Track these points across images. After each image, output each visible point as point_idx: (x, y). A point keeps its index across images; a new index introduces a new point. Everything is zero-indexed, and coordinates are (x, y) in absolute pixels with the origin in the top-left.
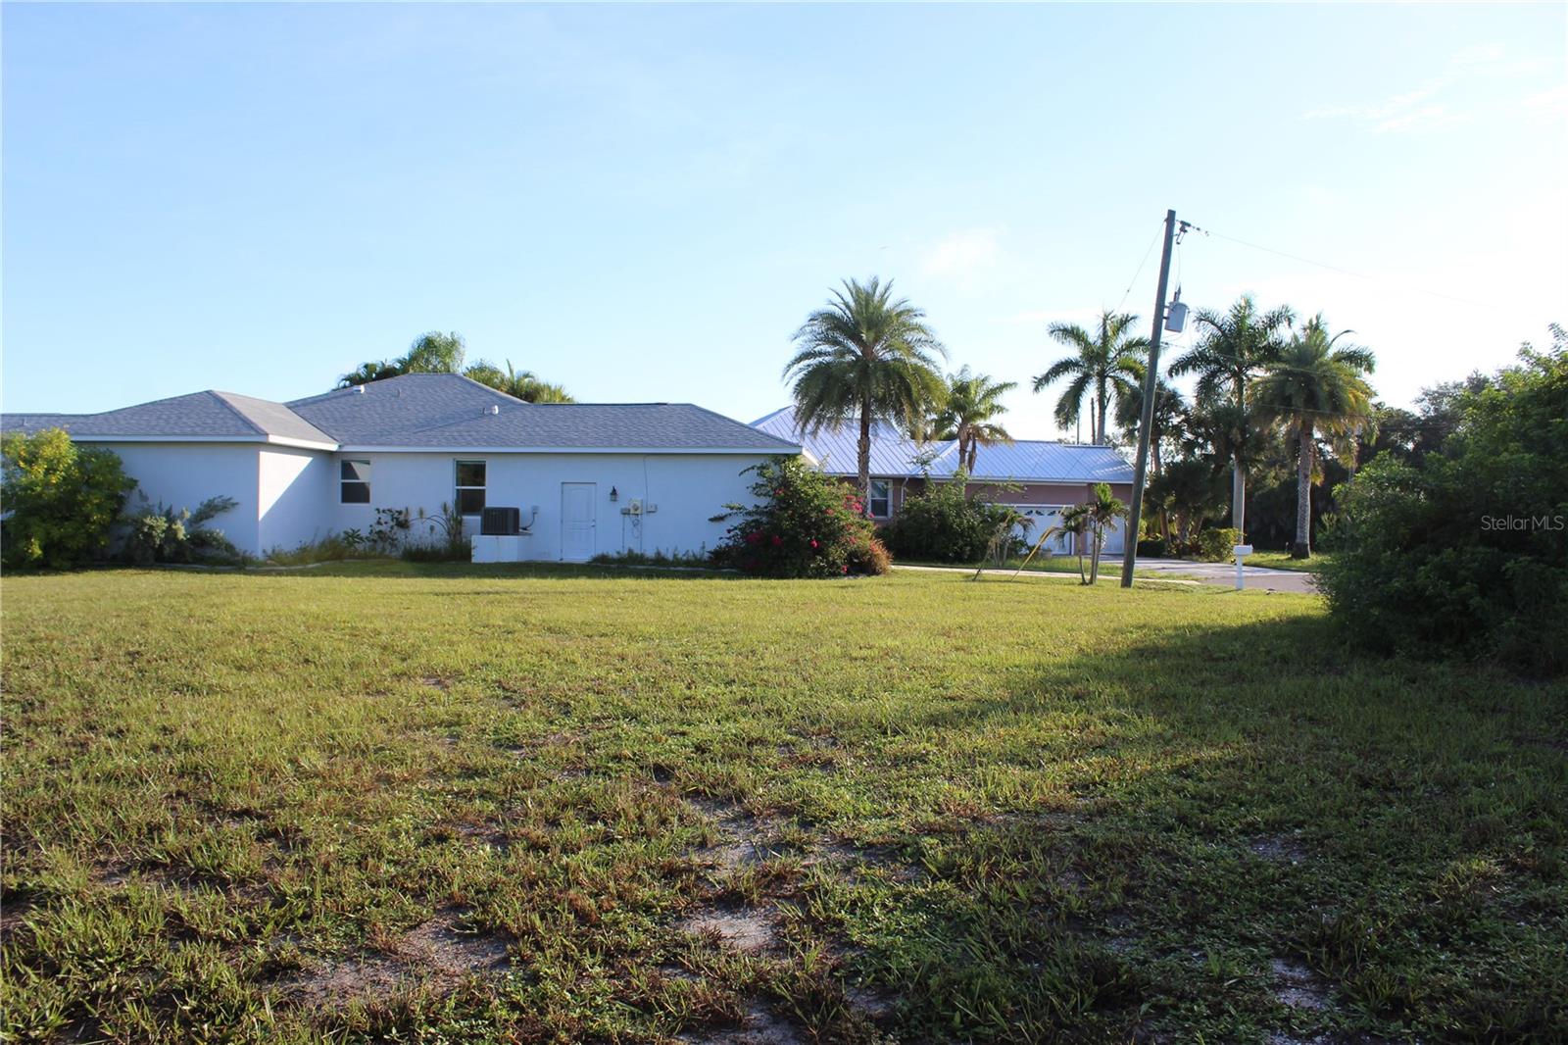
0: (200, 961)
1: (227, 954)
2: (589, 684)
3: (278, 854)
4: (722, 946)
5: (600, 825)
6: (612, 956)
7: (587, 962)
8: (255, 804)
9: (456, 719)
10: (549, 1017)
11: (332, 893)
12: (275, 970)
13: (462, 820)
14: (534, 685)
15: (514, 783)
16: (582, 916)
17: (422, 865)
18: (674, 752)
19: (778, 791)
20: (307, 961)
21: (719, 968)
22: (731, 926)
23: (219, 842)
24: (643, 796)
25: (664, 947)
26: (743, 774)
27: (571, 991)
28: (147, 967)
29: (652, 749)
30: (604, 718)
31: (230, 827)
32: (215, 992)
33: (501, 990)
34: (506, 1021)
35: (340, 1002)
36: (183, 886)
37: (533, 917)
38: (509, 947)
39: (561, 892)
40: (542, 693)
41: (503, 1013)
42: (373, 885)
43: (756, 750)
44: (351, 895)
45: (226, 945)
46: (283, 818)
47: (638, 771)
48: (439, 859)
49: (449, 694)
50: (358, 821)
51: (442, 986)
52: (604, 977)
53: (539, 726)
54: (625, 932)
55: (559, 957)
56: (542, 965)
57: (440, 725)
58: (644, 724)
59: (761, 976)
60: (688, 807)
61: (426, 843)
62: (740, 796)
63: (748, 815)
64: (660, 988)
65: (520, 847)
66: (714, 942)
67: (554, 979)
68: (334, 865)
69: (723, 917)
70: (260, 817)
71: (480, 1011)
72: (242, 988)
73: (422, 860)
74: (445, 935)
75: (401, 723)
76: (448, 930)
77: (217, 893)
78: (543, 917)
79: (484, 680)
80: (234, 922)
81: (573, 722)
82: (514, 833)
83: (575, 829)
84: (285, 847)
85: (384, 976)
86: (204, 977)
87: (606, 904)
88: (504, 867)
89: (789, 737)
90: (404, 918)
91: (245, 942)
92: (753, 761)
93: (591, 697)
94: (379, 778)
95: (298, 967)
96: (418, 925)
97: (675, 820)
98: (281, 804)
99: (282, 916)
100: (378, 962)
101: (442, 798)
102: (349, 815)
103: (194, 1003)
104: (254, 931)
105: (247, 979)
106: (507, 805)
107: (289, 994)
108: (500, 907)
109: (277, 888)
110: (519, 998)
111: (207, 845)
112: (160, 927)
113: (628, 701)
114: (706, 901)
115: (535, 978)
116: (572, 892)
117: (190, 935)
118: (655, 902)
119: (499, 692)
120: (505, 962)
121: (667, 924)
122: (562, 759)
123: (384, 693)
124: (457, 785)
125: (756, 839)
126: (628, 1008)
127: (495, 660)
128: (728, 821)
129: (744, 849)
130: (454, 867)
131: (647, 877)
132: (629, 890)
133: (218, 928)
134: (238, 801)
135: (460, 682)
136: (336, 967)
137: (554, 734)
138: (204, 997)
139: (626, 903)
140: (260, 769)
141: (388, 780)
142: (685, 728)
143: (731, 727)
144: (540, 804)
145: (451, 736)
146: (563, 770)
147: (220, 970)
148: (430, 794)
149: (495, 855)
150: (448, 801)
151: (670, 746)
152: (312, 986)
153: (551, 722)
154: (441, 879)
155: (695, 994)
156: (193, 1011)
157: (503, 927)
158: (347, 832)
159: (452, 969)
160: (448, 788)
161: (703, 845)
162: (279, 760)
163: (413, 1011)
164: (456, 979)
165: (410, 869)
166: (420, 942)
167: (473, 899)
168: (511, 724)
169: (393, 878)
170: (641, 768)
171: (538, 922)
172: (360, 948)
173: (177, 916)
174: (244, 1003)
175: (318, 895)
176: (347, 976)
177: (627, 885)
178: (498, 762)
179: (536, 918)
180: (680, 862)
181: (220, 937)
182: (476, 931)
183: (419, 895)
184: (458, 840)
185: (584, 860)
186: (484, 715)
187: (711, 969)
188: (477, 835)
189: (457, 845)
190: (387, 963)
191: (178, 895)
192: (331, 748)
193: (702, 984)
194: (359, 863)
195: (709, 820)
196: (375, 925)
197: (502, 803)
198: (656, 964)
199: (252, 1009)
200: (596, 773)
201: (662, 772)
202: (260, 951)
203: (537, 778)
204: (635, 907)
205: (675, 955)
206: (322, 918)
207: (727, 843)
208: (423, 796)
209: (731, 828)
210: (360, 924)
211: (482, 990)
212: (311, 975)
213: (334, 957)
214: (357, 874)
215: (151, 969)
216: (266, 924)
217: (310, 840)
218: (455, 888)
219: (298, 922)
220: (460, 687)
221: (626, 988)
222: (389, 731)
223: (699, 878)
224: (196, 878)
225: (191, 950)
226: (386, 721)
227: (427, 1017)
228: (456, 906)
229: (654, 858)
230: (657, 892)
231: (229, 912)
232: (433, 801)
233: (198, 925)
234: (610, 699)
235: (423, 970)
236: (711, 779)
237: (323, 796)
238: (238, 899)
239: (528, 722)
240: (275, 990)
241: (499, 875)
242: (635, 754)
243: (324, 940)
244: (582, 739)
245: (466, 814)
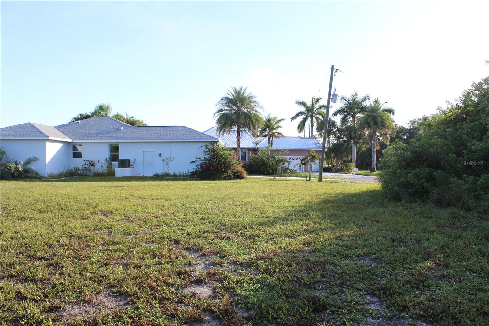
0: (28, 307)
1: (37, 304)
2: (153, 215)
3: (53, 271)
4: (196, 296)
5: (157, 259)
6: (162, 301)
7: (154, 303)
8: (46, 255)
9: (111, 227)
10: (142, 321)
11: (71, 283)
12: (53, 309)
13: (113, 259)
14: (135, 215)
15: (130, 246)
16: (152, 288)
17: (101, 273)
18: (180, 235)
19: (213, 247)
20: (63, 305)
21: (196, 303)
22: (199, 290)
23: (34, 268)
24: (170, 250)
25: (178, 297)
26: (202, 242)
27: (149, 312)
28: (9, 310)
29: (173, 235)
30: (158, 225)
31: (37, 263)
32: (33, 316)
33: (126, 313)
34: (128, 322)
35: (74, 318)
36: (22, 283)
37: (136, 289)
38: (129, 299)
39: (145, 281)
40: (138, 218)
41: (127, 320)
42: (85, 280)
43: (206, 234)
44: (78, 284)
45: (36, 301)
46: (55, 259)
47: (169, 242)
48: (106, 271)
49: (108, 219)
50: (80, 260)
51: (107, 312)
52: (159, 307)
53: (137, 228)
54: (166, 293)
55: (145, 301)
56: (139, 304)
57: (106, 229)
58: (171, 227)
59: (209, 305)
60: (185, 253)
61: (102, 266)
62: (201, 249)
63: (204, 255)
64: (177, 310)
65: (132, 267)
66: (194, 295)
67: (143, 308)
68: (72, 274)
69: (196, 287)
70: (47, 259)
71: (120, 319)
72: (42, 315)
73: (100, 272)
74: (108, 296)
75: (93, 228)
76: (109, 294)
77: (33, 284)
78: (139, 289)
79: (119, 214)
80: (39, 294)
81: (148, 227)
82: (130, 262)
83: (149, 261)
84: (56, 269)
85: (89, 309)
86: (29, 312)
87: (159, 284)
88: (127, 273)
89: (216, 230)
90: (95, 290)
91: (43, 300)
92: (205, 238)
93: (154, 219)
94: (86, 246)
95: (60, 308)
96: (99, 293)
97: (181, 257)
98: (54, 255)
99: (55, 291)
100: (87, 305)
101: (106, 252)
102: (76, 258)
103: (26, 321)
104: (46, 296)
105: (43, 312)
106: (127, 254)
107: (57, 317)
108: (126, 286)
109: (53, 282)
110: (132, 315)
111: (30, 269)
112: (14, 296)
113: (165, 220)
114: (191, 282)
115: (137, 308)
116: (149, 281)
117: (24, 298)
118: (175, 283)
119: (124, 218)
120: (128, 303)
121: (179, 290)
122: (145, 238)
123: (87, 219)
124: (111, 247)
125: (206, 262)
126: (167, 317)
127: (123, 208)
128: (197, 257)
129: (203, 266)
130: (111, 274)
131: (172, 275)
132: (167, 279)
133: (33, 296)
134: (40, 254)
135: (112, 215)
136: (73, 307)
137: (142, 231)
138: (29, 318)
139: (166, 284)
140: (47, 244)
141: (89, 246)
142: (184, 228)
143: (198, 228)
144: (138, 253)
145: (109, 232)
146: (145, 242)
147: (34, 310)
148: (103, 251)
149: (124, 269)
150: (109, 253)
151: (179, 234)
152: (65, 313)
153: (141, 227)
154: (107, 277)
155: (188, 312)
156: (25, 323)
157: (127, 292)
158: (76, 263)
159: (110, 306)
160: (108, 248)
161: (190, 265)
162: (53, 241)
163: (98, 320)
164: (112, 309)
165: (96, 275)
166: (100, 298)
167: (117, 284)
168: (129, 228)
169: (91, 278)
170: (170, 241)
171: (138, 290)
172: (81, 301)
173: (20, 292)
174: (42, 320)
175: (67, 284)
176: (76, 310)
177: (166, 278)
178: (124, 240)
179: (137, 289)
180: (183, 270)
181: (34, 299)
182: (118, 294)
183: (100, 283)
184: (112, 265)
185: (152, 270)
186: (119, 225)
187: (193, 304)
188: (118, 263)
189: (112, 266)
190: (90, 305)
191: (20, 285)
192: (70, 237)
193: (190, 308)
194: (80, 273)
195: (192, 257)
196: (85, 293)
197: (126, 252)
198: (176, 303)
199: (45, 322)
200: (156, 243)
201: (177, 242)
202: (48, 303)
203: (137, 245)
204: (168, 285)
205: (182, 300)
206: (68, 291)
207: (197, 264)
208: (100, 251)
209: (199, 259)
210: (81, 293)
211: (120, 313)
212: (65, 310)
213: (72, 304)
214: (79, 277)
215: (11, 310)
216: (50, 294)
217: (64, 266)
218: (111, 280)
219: (60, 293)
220: (112, 216)
221: (166, 310)
222: (89, 231)
223: (189, 275)
224: (26, 280)
225: (24, 304)
226: (88, 228)
227: (103, 322)
228: (112, 286)
229: (174, 269)
230: (176, 280)
231: (37, 290)
232: (103, 253)
233: (27, 295)
234: (160, 219)
235: (101, 307)
236: (192, 244)
237: (68, 252)
238: (40, 286)
239: (133, 227)
240: (53, 315)
241: (125, 276)
242: (168, 237)
243: (69, 298)
244: (151, 232)
245: (114, 257)
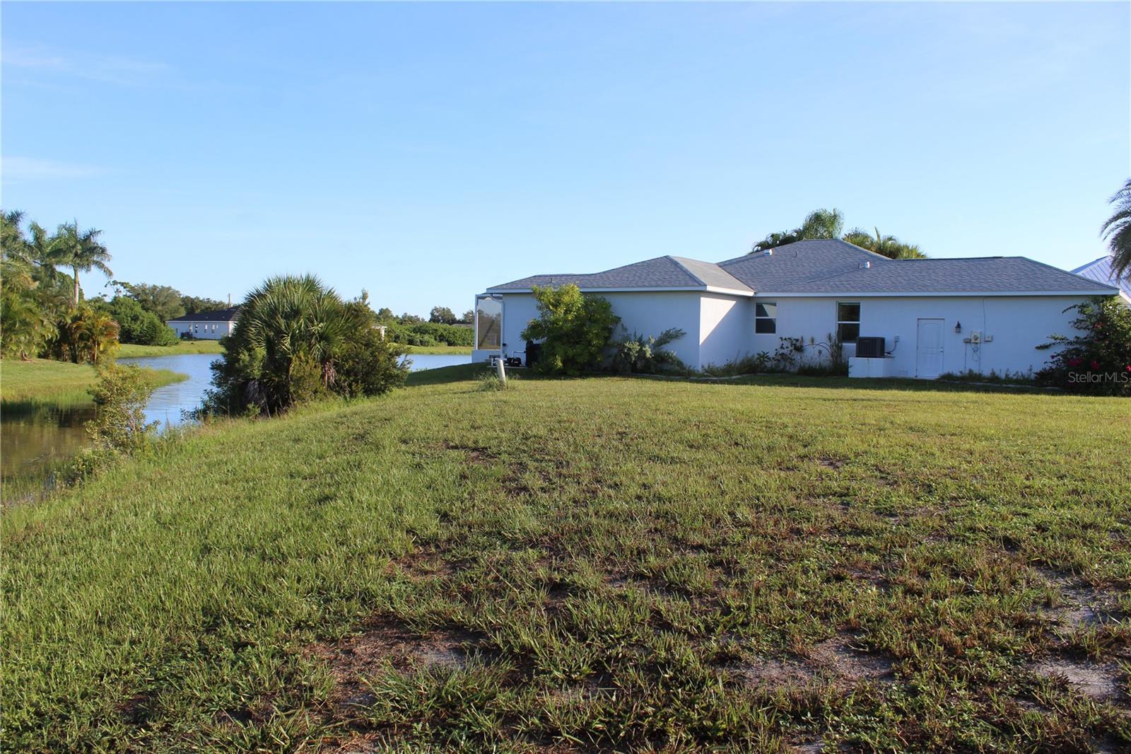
0: (674, 645)
1: (691, 644)
2: (947, 471)
3: (724, 578)
4: (1070, 689)
5: (961, 580)
6: (975, 683)
7: (956, 685)
8: (707, 541)
9: (846, 492)
10: (927, 723)
11: (762, 609)
12: (724, 659)
13: (854, 566)
14: (903, 470)
15: (893, 542)
16: (950, 649)
17: (826, 596)
18: (1018, 528)
19: (1113, 569)
20: (745, 655)
21: (1068, 708)
22: (1076, 674)
23: (684, 566)
24: (995, 561)
25: (1018, 682)
26: (1080, 552)
27: (943, 706)
28: (640, 644)
29: (1001, 525)
30: (960, 498)
31: (691, 556)
32: (685, 668)
33: (888, 697)
34: (893, 720)
35: (770, 688)
36: (662, 592)
37: (912, 644)
38: (893, 665)
39: (932, 628)
40: (910, 476)
41: (889, 714)
42: (791, 607)
43: (1090, 533)
44: (775, 612)
45: (691, 637)
46: (726, 553)
47: (991, 541)
48: (842, 594)
49: (840, 473)
50: (778, 559)
51: (842, 688)
52: (969, 699)
53: (909, 501)
54: (985, 666)
55: (932, 678)
56: (919, 681)
57: (834, 495)
58: (993, 505)
59: (1106, 720)
60: (1034, 573)
61: (828, 581)
62: (1078, 569)
63: (1087, 585)
64: (1017, 714)
65: (900, 590)
66: (1062, 685)
67: (930, 694)
68: (763, 591)
69: (1068, 665)
70: (710, 551)
71: (871, 710)
72: (703, 668)
73: (826, 593)
74: (843, 650)
75: (806, 491)
76: (846, 646)
77: (684, 600)
78: (919, 646)
79: (865, 464)
80: (696, 621)
81: (936, 499)
82: (894, 579)
83: (942, 582)
84: (728, 573)
85: (800, 674)
86: (677, 657)
87: (968, 642)
88: (888, 604)
89: (1118, 525)
90: (815, 633)
91: (703, 637)
92: (1088, 542)
93: (949, 481)
94: (792, 530)
95: (740, 660)
96: (824, 640)
97: (1024, 583)
98: (725, 543)
99: (729, 622)
100: (796, 663)
101: (838, 549)
102: (771, 555)
103: (672, 673)
104: (710, 630)
105: (706, 662)
106: (887, 558)
107: (734, 677)
108: (886, 634)
109: (725, 602)
110: (901, 704)
111: (676, 566)
112: (648, 618)
113: (978, 486)
114: (1051, 649)
115: (914, 692)
116: (941, 629)
117: (667, 626)
118: (1009, 646)
119: (877, 473)
120: (890, 676)
121: (1020, 664)
122: (929, 527)
123: (793, 470)
124: (850, 540)
125: (1093, 606)
126: (990, 727)
127: (872, 449)
128: (1067, 588)
129: (1083, 612)
130: (850, 600)
131: (1002, 625)
132: (988, 634)
133: (686, 624)
134: (696, 538)
135: (847, 464)
136: (766, 662)
137: (921, 507)
138: (677, 670)
139: (985, 643)
140: (710, 517)
141: (798, 532)
142: (1026, 510)
143: (1066, 513)
144: (914, 560)
145: (842, 503)
146: (930, 535)
147: (687, 653)
148: (830, 545)
149: (880, 595)
150: (843, 551)
151: (1015, 523)
152: (749, 674)
153: (918, 499)
154: (840, 608)
155: (1048, 725)
156: (671, 678)
157: (888, 649)
158: (771, 567)
159: (849, 676)
160: (843, 541)
161: (1047, 605)
162: (722, 511)
163: (823, 703)
164: (853, 684)
165: (817, 598)
166: (823, 652)
167: (865, 626)
168: (888, 498)
169: (805, 603)
170: (993, 539)
171: (915, 649)
172: (783, 652)
173: (658, 612)
174: (704, 678)
175: (753, 609)
176: (773, 671)
177: (985, 629)
178: (880, 525)
179: (914, 646)
180: (1029, 616)
181: (686, 631)
182: (867, 650)
183: (825, 617)
184: (852, 580)
185: (950, 605)
186: (867, 490)
187: (1061, 707)
188: (865, 578)
189: (851, 583)
190: (802, 665)
191: (659, 598)
192: (757, 506)
193: (1053, 719)
194: (780, 590)
195: (1053, 586)
196: (793, 636)
197: (884, 556)
198: (1012, 695)
199: (710, 684)
200: (957, 540)
201: (1011, 544)
202: (715, 644)
203: (910, 540)
204: (992, 647)
205: (1029, 691)
206: (756, 627)
207: (1068, 606)
208: (824, 545)
209: (1072, 593)
210: (783, 634)
211: (873, 694)
212: (748, 666)
213: (765, 656)
214: (779, 598)
215: (642, 646)
216: (718, 626)
217: (746, 571)
218: (852, 616)
219: (739, 627)
220: (847, 468)
221: (987, 710)
222: (798, 498)
223: (1045, 631)
224: (670, 589)
225: (668, 637)
226: (795, 490)
227: (833, 708)
228: (851, 629)
229: (1007, 610)
230: (1011, 637)
231: (692, 614)
232: (832, 550)
233: (672, 621)
234: (963, 484)
235: (829, 673)
236: (1052, 553)
237: (754, 539)
238: (698, 606)
239: (900, 497)
240: (724, 673)
241: (884, 609)
242: (986, 528)
243: (758, 642)
244: (943, 513)
245: (857, 562)
